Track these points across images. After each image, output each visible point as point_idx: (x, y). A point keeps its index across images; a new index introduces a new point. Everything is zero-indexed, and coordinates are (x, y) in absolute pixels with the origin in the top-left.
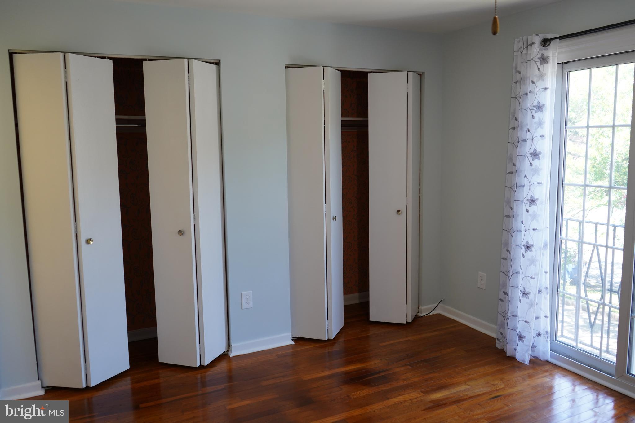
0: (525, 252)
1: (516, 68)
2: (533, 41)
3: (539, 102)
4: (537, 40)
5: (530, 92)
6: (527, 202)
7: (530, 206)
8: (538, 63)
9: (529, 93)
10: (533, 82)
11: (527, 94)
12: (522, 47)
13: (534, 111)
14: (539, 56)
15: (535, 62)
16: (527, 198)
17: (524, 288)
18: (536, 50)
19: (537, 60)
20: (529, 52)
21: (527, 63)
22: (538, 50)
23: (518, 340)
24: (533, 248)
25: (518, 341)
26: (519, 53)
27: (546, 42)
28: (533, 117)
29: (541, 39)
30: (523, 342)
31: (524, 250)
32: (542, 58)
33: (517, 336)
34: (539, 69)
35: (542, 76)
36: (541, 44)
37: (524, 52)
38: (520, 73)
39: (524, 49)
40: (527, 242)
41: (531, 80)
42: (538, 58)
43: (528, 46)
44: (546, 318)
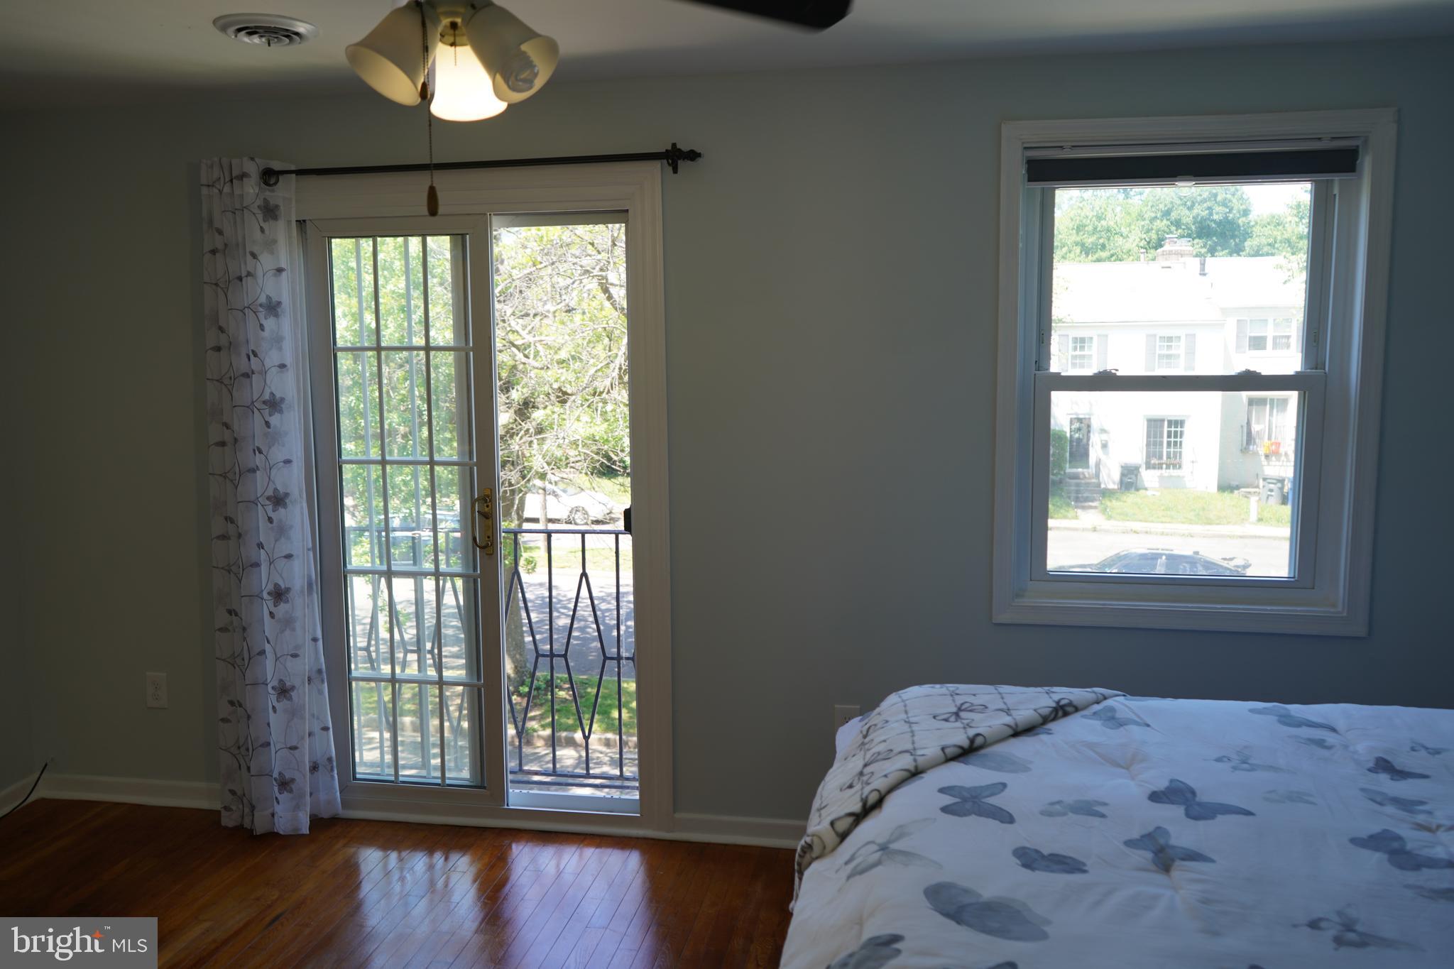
0: (275, 606)
1: (211, 222)
2: (244, 171)
3: (270, 297)
4: (253, 169)
5: (249, 274)
6: (268, 502)
7: (274, 511)
8: (260, 217)
9: (247, 276)
10: (254, 256)
11: (240, 279)
12: (220, 178)
13: (261, 316)
14: (259, 202)
15: (254, 214)
16: (267, 494)
17: (281, 681)
18: (251, 189)
19: (257, 211)
20: (237, 192)
21: (235, 213)
22: (257, 191)
23: (279, 790)
24: (290, 595)
25: (278, 795)
26: (216, 191)
27: (269, 176)
28: (262, 327)
29: (261, 170)
30: (290, 792)
31: (271, 604)
32: (264, 207)
33: (274, 783)
34: (262, 230)
35: (271, 245)
36: (261, 178)
37: (227, 189)
38: (220, 232)
39: (225, 183)
40: (276, 585)
41: (248, 250)
42: (258, 207)
43: (234, 181)
44: (325, 733)
